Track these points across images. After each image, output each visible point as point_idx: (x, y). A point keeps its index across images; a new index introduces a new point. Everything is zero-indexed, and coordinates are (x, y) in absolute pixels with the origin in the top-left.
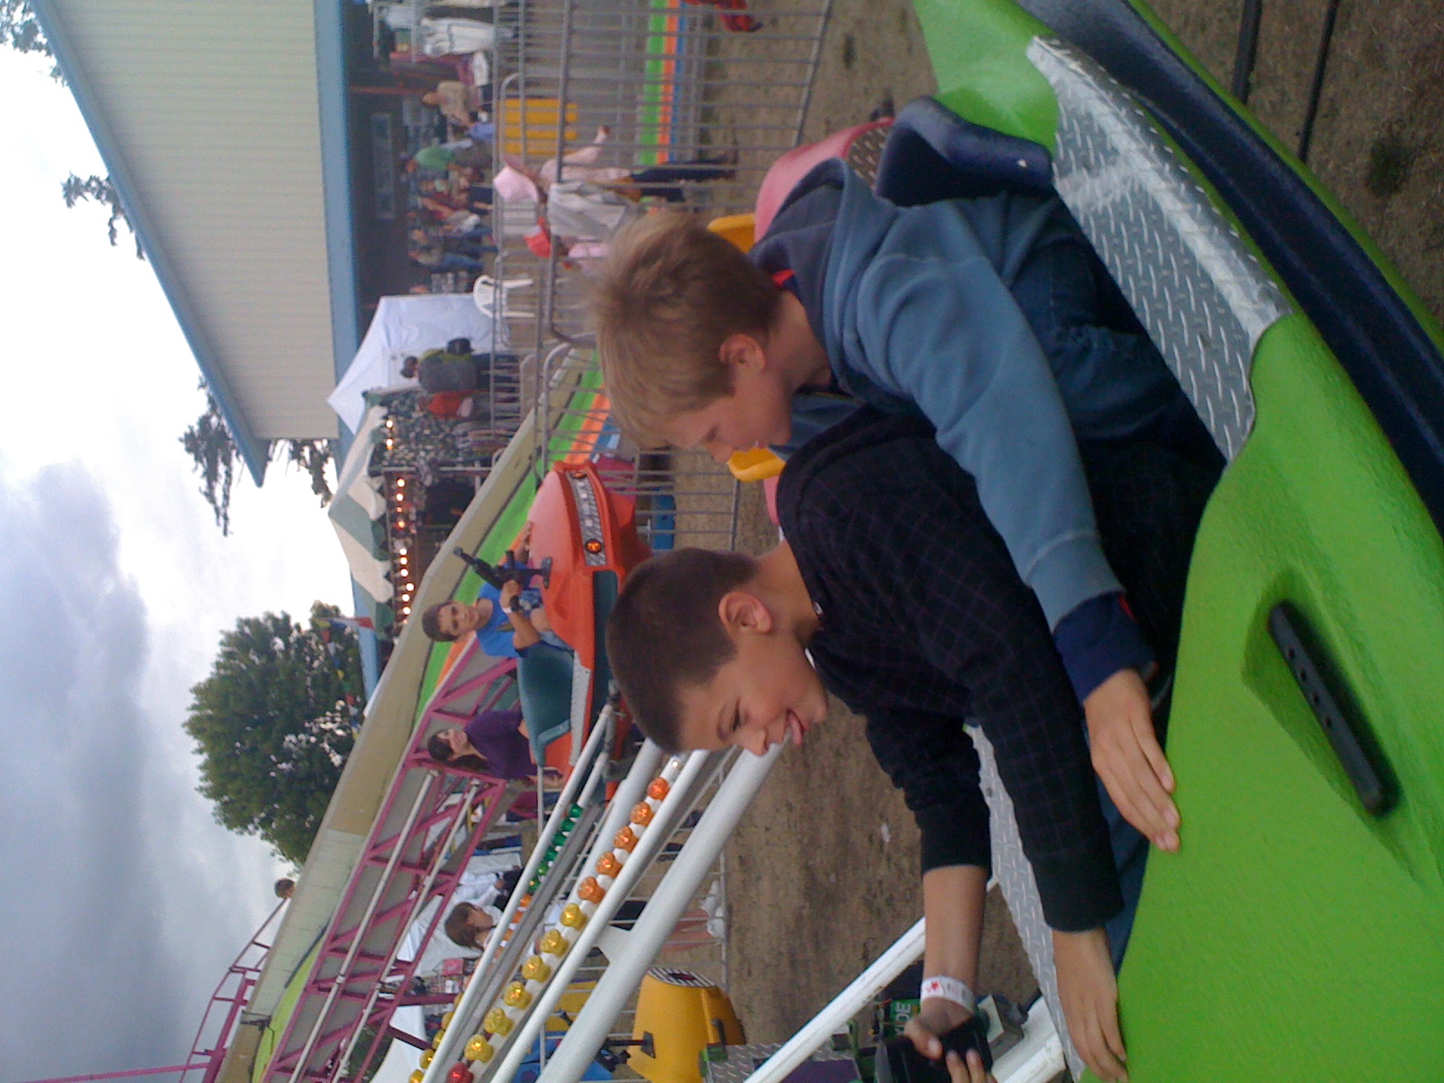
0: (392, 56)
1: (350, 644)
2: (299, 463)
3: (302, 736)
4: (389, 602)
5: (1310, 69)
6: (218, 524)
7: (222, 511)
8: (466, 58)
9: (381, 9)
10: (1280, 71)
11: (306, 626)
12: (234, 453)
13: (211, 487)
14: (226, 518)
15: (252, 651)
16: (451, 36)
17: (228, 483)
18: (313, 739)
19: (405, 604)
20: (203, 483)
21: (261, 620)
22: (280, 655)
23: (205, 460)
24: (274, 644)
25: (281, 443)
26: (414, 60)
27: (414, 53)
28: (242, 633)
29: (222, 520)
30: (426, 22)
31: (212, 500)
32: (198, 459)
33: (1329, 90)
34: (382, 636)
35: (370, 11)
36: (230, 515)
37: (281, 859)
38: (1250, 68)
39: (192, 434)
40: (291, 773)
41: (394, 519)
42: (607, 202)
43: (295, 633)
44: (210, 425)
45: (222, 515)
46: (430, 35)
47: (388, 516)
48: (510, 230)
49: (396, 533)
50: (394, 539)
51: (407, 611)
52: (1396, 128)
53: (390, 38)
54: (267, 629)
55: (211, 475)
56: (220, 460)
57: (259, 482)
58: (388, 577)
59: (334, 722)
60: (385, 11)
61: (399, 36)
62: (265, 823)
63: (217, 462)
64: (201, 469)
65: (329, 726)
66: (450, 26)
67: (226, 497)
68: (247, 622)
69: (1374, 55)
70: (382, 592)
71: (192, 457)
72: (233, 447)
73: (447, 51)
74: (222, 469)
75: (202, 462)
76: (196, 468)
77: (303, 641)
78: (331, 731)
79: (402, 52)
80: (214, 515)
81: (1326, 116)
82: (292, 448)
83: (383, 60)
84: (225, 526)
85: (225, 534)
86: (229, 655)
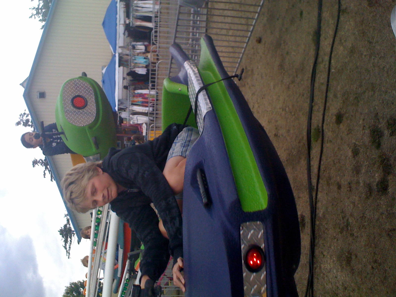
0: (122, 124)
6: (67, 255)
7: (68, 252)
9: (120, 113)
12: (73, 235)
13: (66, 245)
15: (74, 292)
16: (137, 119)
17: (71, 244)
20: (64, 243)
21: (77, 283)
22: (82, 293)
23: (65, 237)
24: (81, 290)
26: (128, 125)
27: (128, 123)
28: (71, 286)
29: (68, 254)
30: (131, 116)
31: (66, 249)
32: (63, 237)
35: (117, 113)
36: (70, 253)
39: (62, 229)
44: (67, 227)
45: (68, 253)
46: (132, 119)
53: (122, 120)
54: (78, 285)
55: (66, 241)
57: (79, 243)
61: (124, 120)
63: (68, 237)
64: (63, 239)
66: (137, 117)
67: (70, 248)
68: (73, 284)
71: (61, 236)
72: (73, 233)
73: (136, 123)
74: (69, 239)
75: (64, 238)
76: (62, 239)
79: (125, 123)
80: (66, 253)
83: (120, 125)
84: (69, 256)
85: (69, 258)
86: (67, 293)
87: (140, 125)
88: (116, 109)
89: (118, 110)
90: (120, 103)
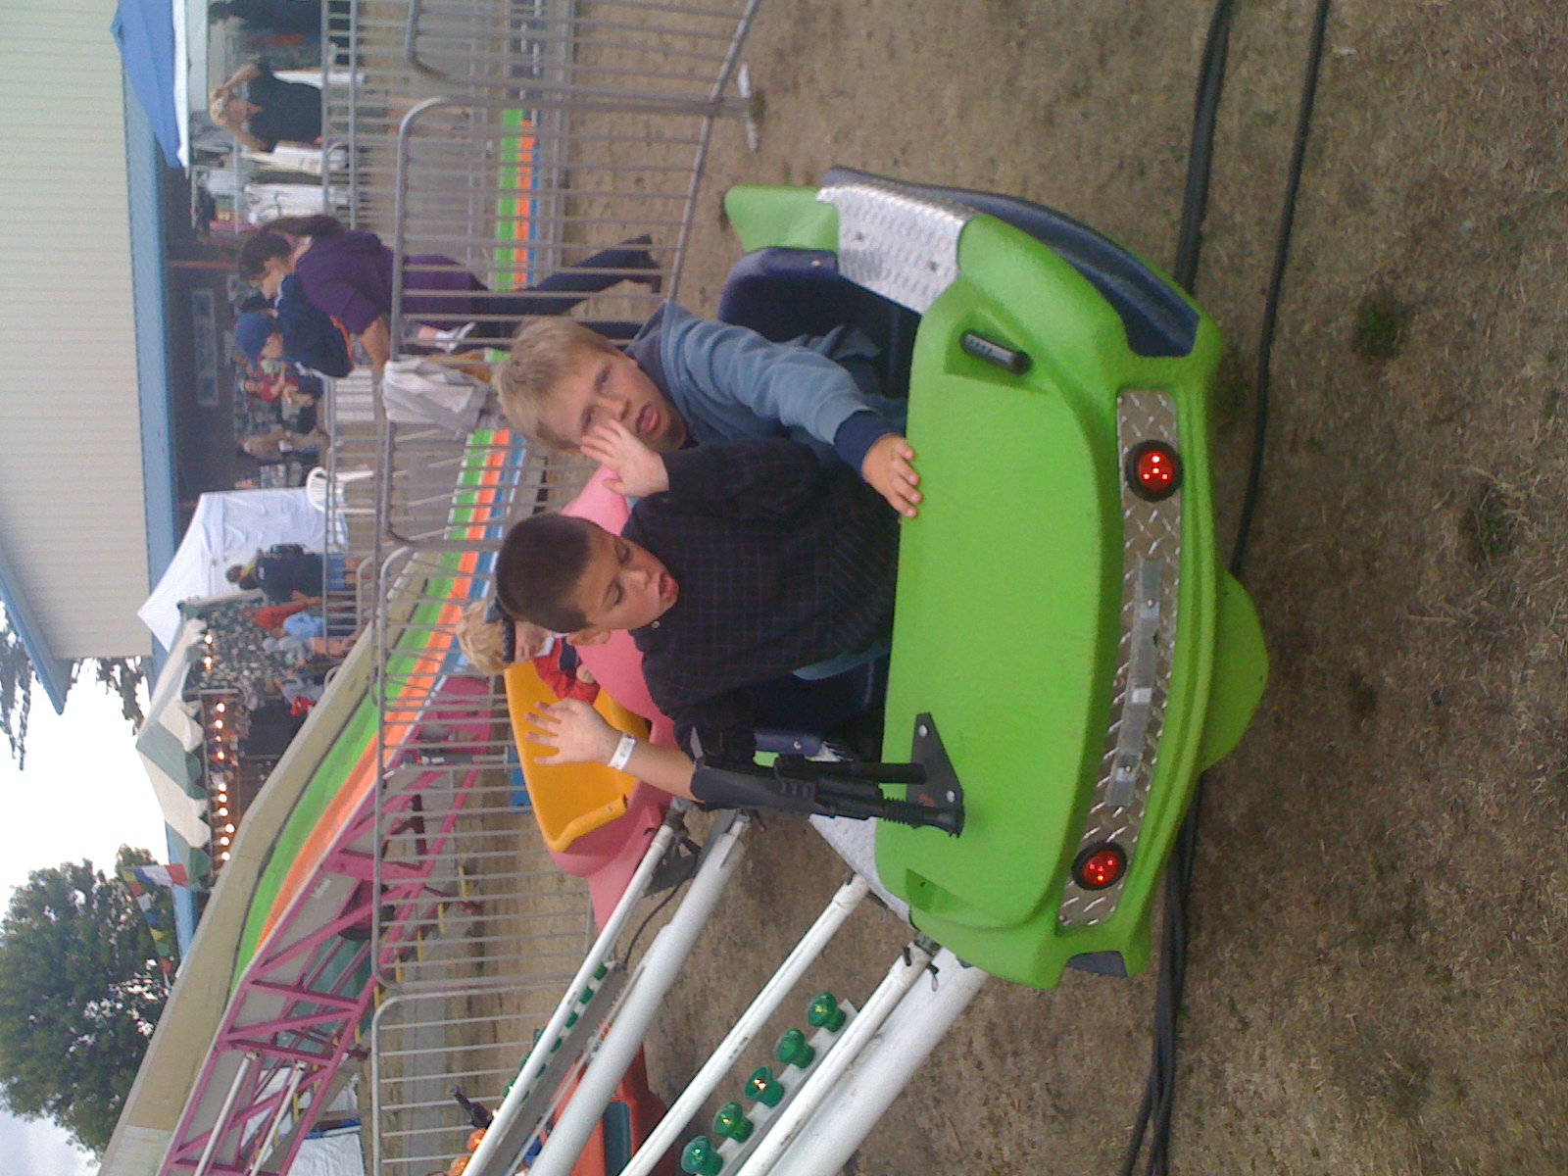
0: (213, 225)
1: (162, 895)
2: (108, 684)
3: (105, 1003)
4: (206, 847)
5: (1276, 216)
6: (14, 757)
7: (18, 742)
9: (200, 174)
10: (1238, 219)
11: (111, 875)
12: (34, 674)
13: (6, 715)
14: (23, 751)
15: (47, 908)
16: (278, 201)
17: (26, 709)
18: (119, 1006)
19: (225, 848)
21: (58, 870)
22: (81, 913)
24: (75, 897)
25: (88, 662)
26: (237, 230)
27: (237, 219)
28: (35, 886)
29: (18, 752)
30: (248, 189)
31: (8, 731)
33: (1301, 239)
34: (198, 886)
35: (187, 175)
36: (26, 748)
37: (79, 1149)
38: (1202, 217)
40: (93, 1047)
41: (212, 750)
42: (451, 383)
43: (98, 883)
44: (7, 643)
45: (18, 746)
46: (255, 202)
47: (205, 746)
48: (342, 417)
49: (215, 766)
50: (212, 773)
51: (226, 856)
52: (1388, 281)
53: (209, 205)
54: (65, 878)
55: (7, 700)
56: (17, 684)
57: (60, 709)
58: (204, 818)
59: (143, 986)
60: (204, 177)
61: (219, 205)
62: (60, 1107)
63: (13, 685)
65: (137, 989)
66: (277, 195)
67: (24, 726)
68: (42, 874)
69: (1356, 197)
70: (197, 835)
72: (32, 669)
74: (19, 693)
77: (107, 890)
78: (140, 994)
79: (224, 221)
80: (9, 747)
81: (1298, 269)
82: (100, 667)
83: (201, 229)
84: (22, 759)
85: (21, 769)
86: (19, 912)
88: (183, 154)
89: (192, 160)
90: (198, 127)
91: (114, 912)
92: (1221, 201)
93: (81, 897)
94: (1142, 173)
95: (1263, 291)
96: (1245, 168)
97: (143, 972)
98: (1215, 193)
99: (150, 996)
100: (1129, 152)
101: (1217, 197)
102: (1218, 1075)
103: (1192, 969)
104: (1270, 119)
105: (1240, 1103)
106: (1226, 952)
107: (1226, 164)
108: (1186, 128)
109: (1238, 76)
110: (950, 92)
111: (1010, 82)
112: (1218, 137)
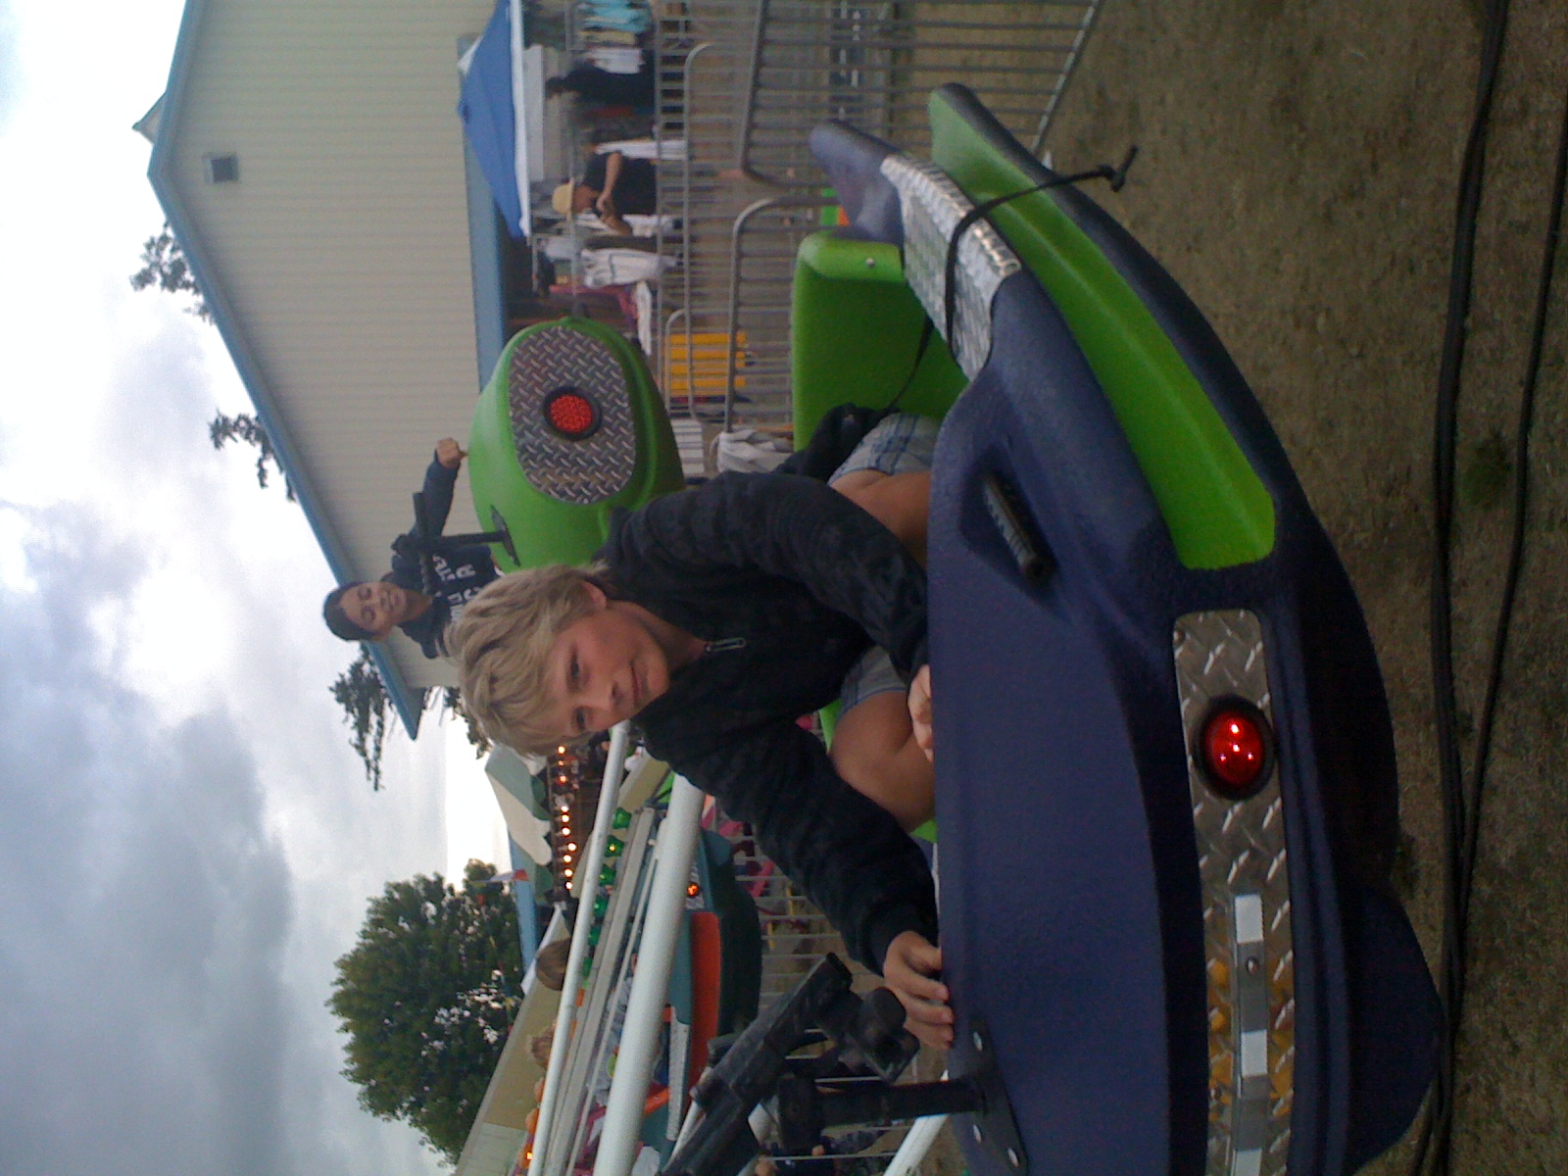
0: (552, 289)
1: (509, 907)
2: (454, 711)
3: (455, 1010)
4: (549, 865)
5: (1530, 316)
6: (369, 778)
7: (373, 765)
8: (629, 288)
9: (539, 240)
10: (1498, 316)
11: (459, 888)
12: (387, 701)
13: (362, 739)
14: (377, 772)
15: (401, 918)
16: (612, 267)
17: (380, 734)
18: (467, 1013)
19: (566, 866)
20: (354, 735)
21: (412, 884)
22: (432, 922)
23: (356, 710)
24: (426, 909)
25: (436, 690)
26: (575, 292)
27: (574, 285)
28: (391, 898)
29: (372, 774)
30: (586, 253)
31: (364, 754)
32: (349, 709)
33: (1553, 337)
34: (542, 901)
35: (528, 243)
36: (382, 766)
37: (430, 1149)
38: (1466, 312)
39: (343, 682)
40: (444, 1052)
41: (555, 774)
43: (448, 896)
44: (362, 672)
45: (373, 768)
46: (590, 267)
47: (549, 771)
49: (558, 789)
50: (555, 795)
51: (568, 873)
53: (549, 269)
54: (417, 893)
55: (362, 726)
56: (371, 709)
57: (414, 735)
58: (548, 838)
59: (489, 994)
60: (543, 243)
61: (558, 269)
62: (414, 1108)
63: (368, 711)
64: (352, 719)
65: (483, 998)
66: (611, 257)
67: (378, 749)
68: (397, 887)
70: (543, 855)
71: (342, 706)
72: (386, 696)
73: (609, 282)
74: (374, 719)
75: (353, 712)
76: (346, 719)
77: (456, 904)
78: (486, 1003)
79: (561, 285)
80: (364, 768)
81: (1551, 365)
82: (447, 694)
83: (542, 293)
84: (376, 780)
85: (376, 788)
86: (376, 923)
87: (626, 289)
88: (525, 225)
89: (534, 230)
90: (537, 196)
91: (462, 924)
92: (1483, 298)
93: (431, 909)
94: (1412, 270)
95: (1521, 383)
96: (1502, 272)
97: (489, 982)
98: (1477, 291)
99: (495, 1005)
100: (1399, 250)
101: (1478, 296)
102: (1492, 1094)
103: (1469, 997)
104: (1524, 228)
105: (1513, 1121)
106: (1499, 981)
107: (1486, 266)
108: (1450, 231)
109: (1494, 186)
110: (1237, 187)
111: (1291, 180)
112: (1477, 242)
